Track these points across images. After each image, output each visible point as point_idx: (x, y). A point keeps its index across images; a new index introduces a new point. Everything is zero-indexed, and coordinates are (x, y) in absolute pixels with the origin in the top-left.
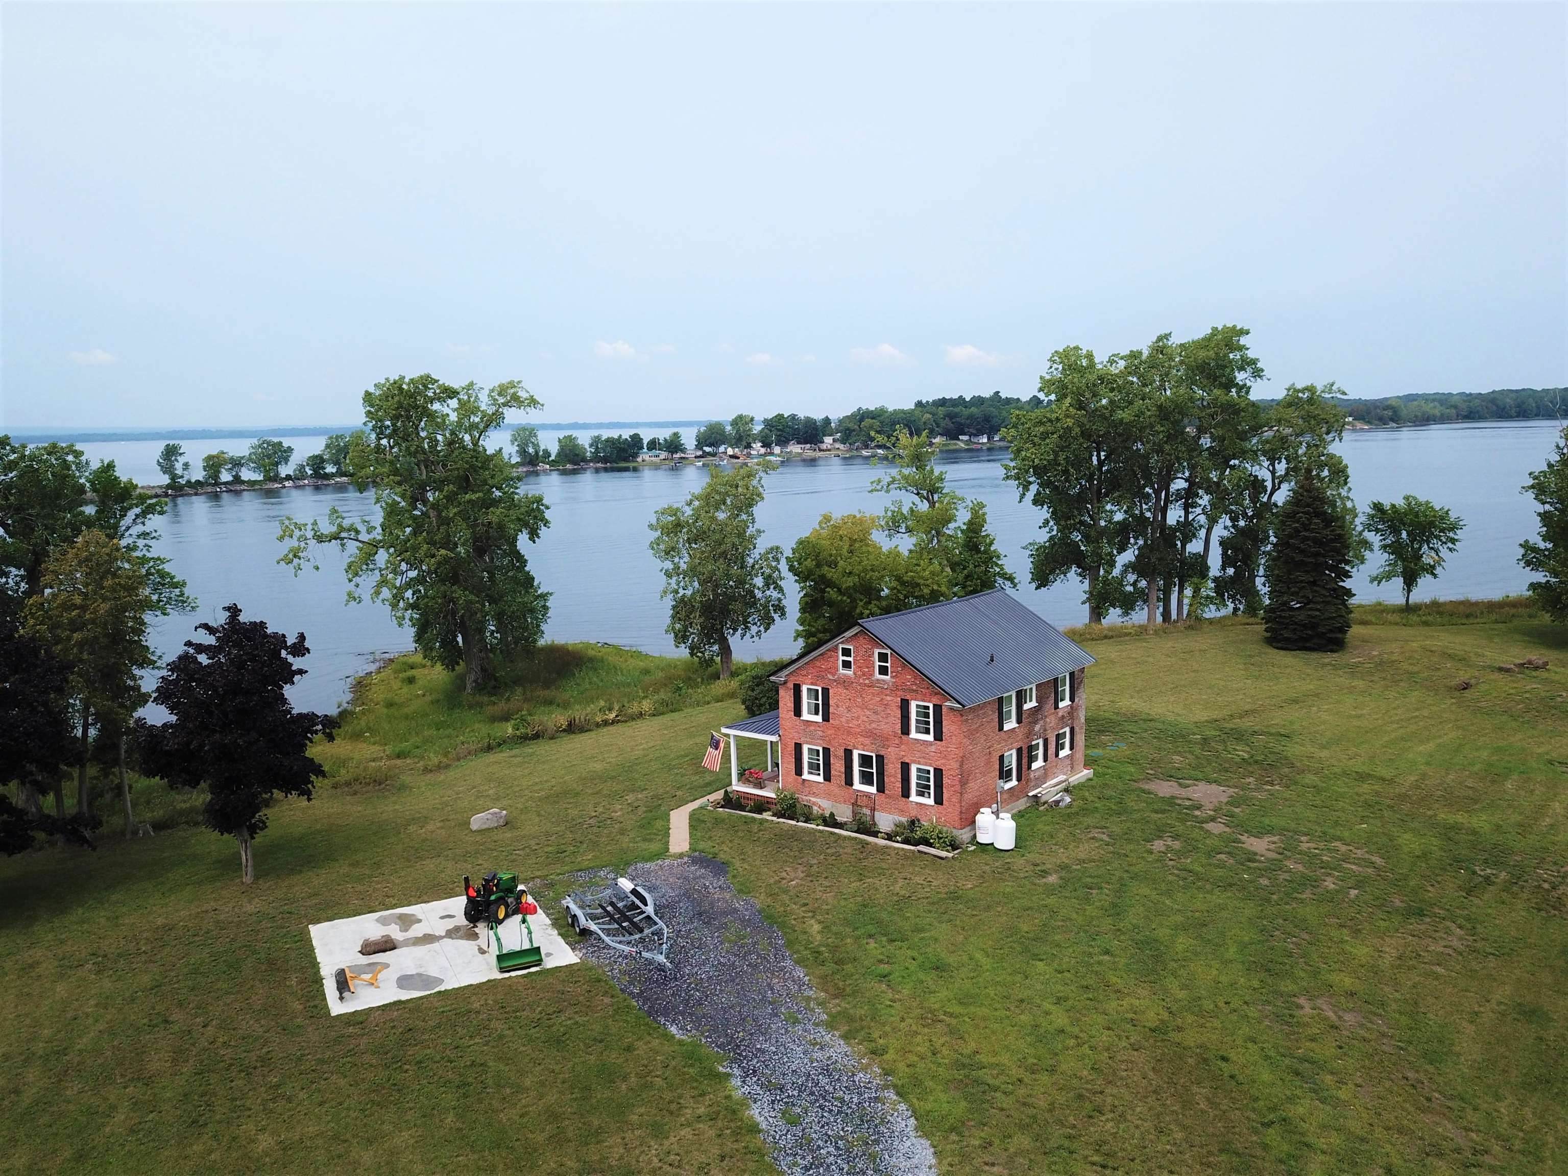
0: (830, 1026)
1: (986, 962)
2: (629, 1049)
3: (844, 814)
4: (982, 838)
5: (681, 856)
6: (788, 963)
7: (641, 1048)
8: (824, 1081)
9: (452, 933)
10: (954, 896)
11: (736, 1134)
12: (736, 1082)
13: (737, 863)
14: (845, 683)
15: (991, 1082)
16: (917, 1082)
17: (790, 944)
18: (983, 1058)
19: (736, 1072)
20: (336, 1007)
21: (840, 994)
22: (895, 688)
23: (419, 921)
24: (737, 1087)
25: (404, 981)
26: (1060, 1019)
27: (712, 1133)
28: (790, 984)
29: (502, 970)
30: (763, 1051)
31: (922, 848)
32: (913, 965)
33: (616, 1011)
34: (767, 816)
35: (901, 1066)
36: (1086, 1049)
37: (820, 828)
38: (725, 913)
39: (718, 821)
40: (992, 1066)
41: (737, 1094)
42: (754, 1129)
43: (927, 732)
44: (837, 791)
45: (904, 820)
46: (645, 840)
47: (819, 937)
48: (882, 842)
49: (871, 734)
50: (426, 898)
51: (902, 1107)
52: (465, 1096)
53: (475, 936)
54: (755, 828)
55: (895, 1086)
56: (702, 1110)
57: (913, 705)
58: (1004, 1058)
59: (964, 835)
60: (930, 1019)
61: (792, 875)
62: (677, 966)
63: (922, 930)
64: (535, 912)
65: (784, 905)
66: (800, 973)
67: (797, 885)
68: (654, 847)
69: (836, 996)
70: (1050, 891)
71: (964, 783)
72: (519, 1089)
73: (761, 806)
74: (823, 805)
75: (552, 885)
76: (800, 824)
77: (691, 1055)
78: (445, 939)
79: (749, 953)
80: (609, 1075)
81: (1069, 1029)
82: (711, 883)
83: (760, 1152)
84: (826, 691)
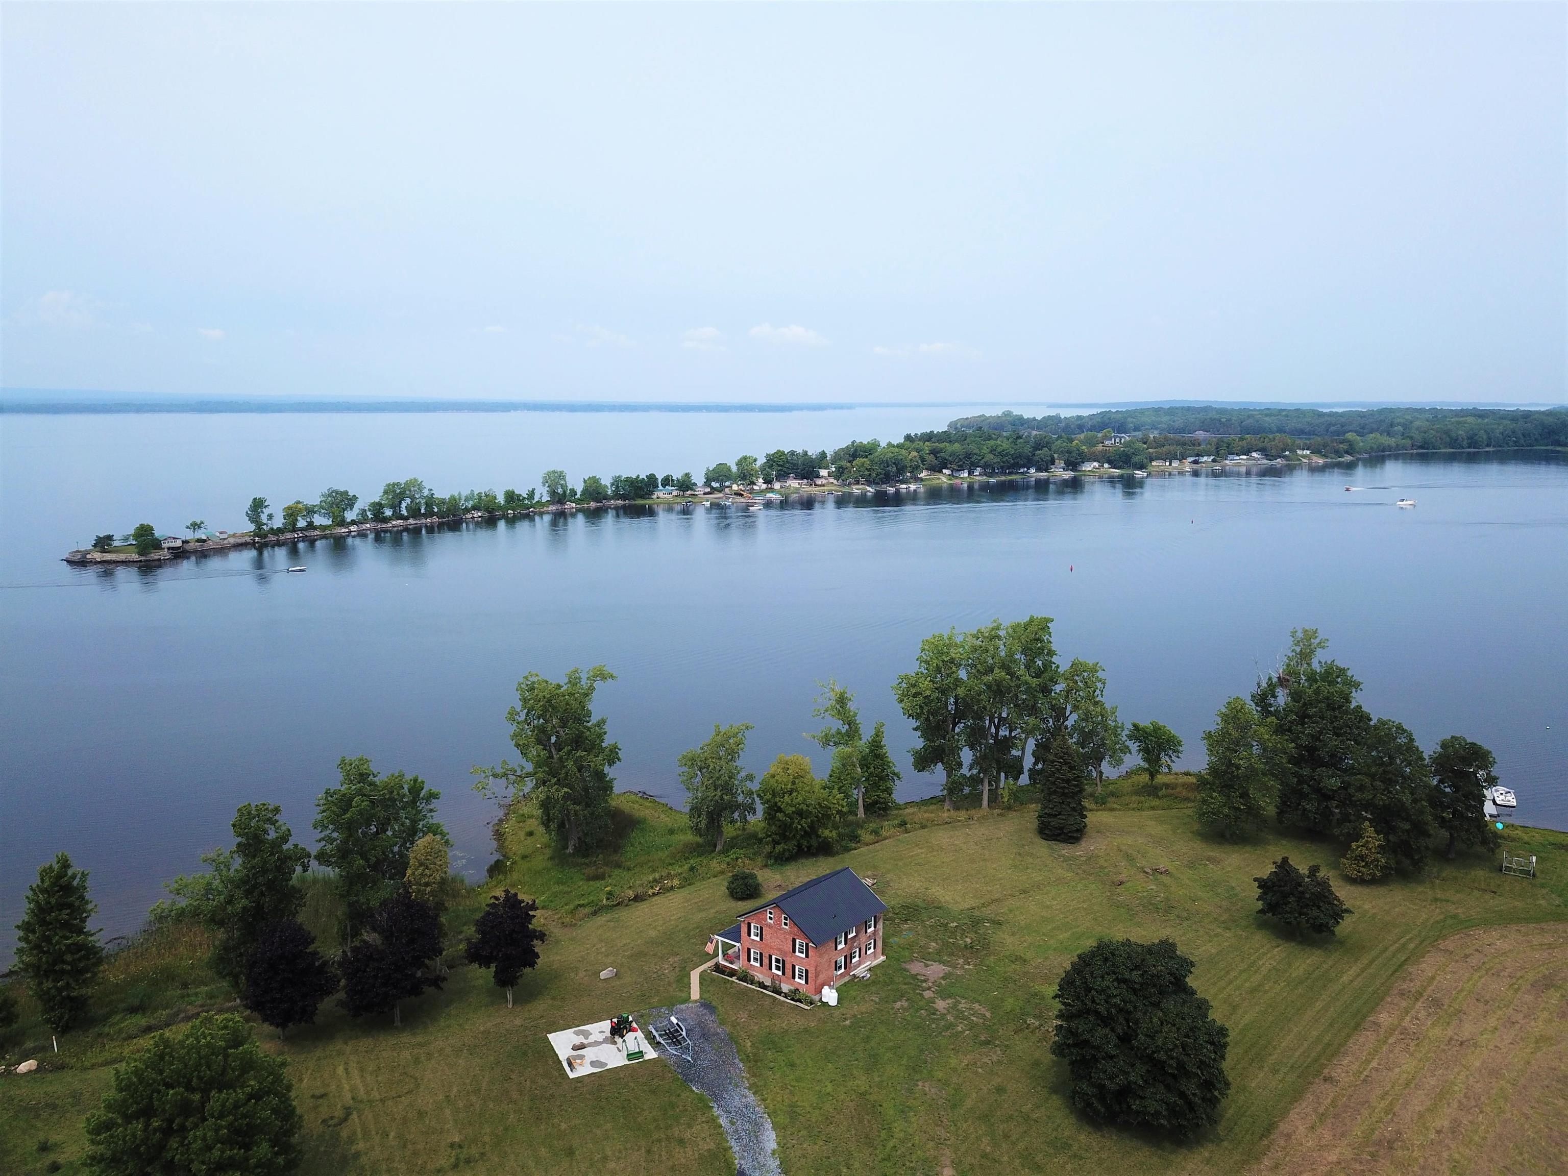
0: (749, 1089)
1: (810, 1063)
2: (679, 1096)
3: (768, 983)
4: (824, 1000)
5: (696, 1001)
6: (737, 1061)
7: (683, 1095)
8: (744, 1110)
9: (605, 1041)
10: (806, 1030)
11: (715, 1128)
12: (715, 1109)
13: (720, 1008)
14: (769, 926)
15: (799, 1112)
16: (775, 1112)
17: (738, 1052)
18: (799, 1103)
19: (716, 1106)
20: (572, 1075)
21: (754, 1075)
22: (790, 933)
23: (591, 1034)
24: (716, 1112)
25: (593, 1064)
26: (830, 1088)
27: (707, 1127)
28: (737, 1070)
29: (629, 1060)
30: (725, 1098)
31: (798, 1004)
32: (783, 1064)
33: (673, 1080)
34: (734, 979)
35: (771, 1106)
36: (834, 1101)
37: (757, 989)
38: (714, 1035)
39: (713, 980)
40: (801, 1106)
41: (716, 1114)
42: (721, 1126)
43: (803, 953)
44: (765, 971)
45: (792, 988)
46: (680, 990)
47: (749, 1049)
48: (782, 999)
49: (779, 950)
50: (590, 1021)
51: (769, 1120)
52: (625, 1111)
53: (615, 1043)
54: (728, 986)
55: (768, 1113)
56: (704, 1119)
57: (797, 941)
58: (806, 1104)
59: (817, 998)
60: (784, 1088)
61: (742, 1016)
62: (695, 1060)
63: (790, 1047)
64: (637, 1031)
65: (738, 1032)
66: (741, 1065)
67: (744, 1022)
68: (684, 995)
69: (753, 1076)
70: (844, 1028)
71: (817, 976)
72: (643, 1110)
73: (732, 973)
74: (759, 977)
75: (642, 1016)
76: (749, 985)
77: (701, 1099)
78: (605, 1045)
79: (722, 1055)
80: (673, 1106)
81: (831, 1093)
82: (709, 1018)
83: (722, 1134)
84: (761, 928)
